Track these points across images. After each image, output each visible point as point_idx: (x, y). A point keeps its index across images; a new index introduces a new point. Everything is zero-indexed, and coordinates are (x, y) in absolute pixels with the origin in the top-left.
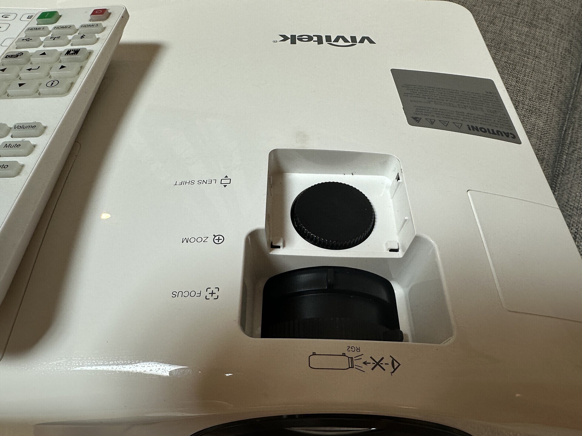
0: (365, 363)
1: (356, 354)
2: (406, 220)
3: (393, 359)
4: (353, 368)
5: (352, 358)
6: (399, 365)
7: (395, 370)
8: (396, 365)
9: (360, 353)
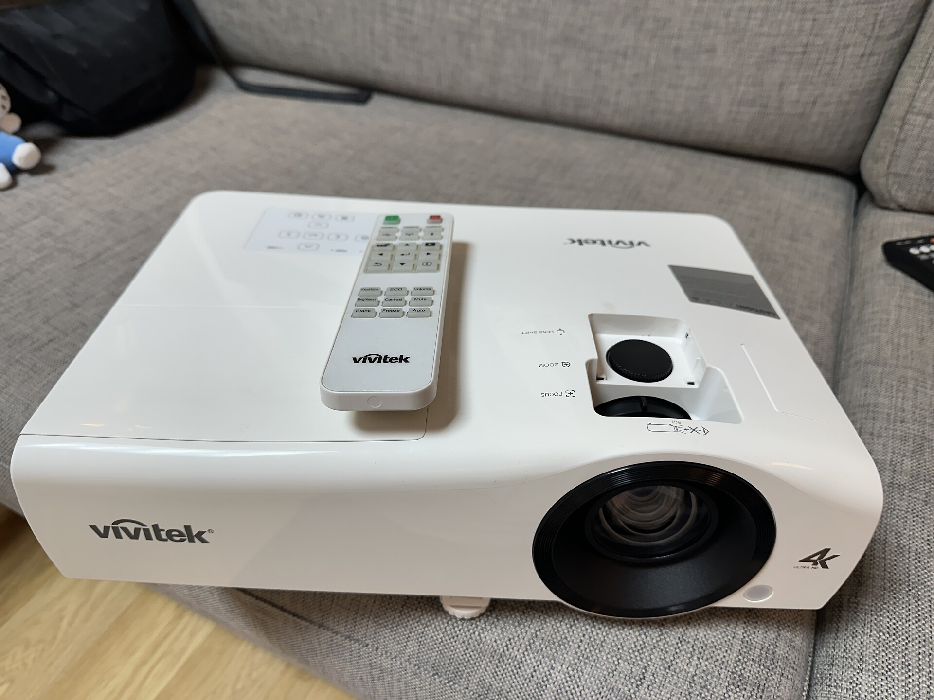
2: (698, 360)
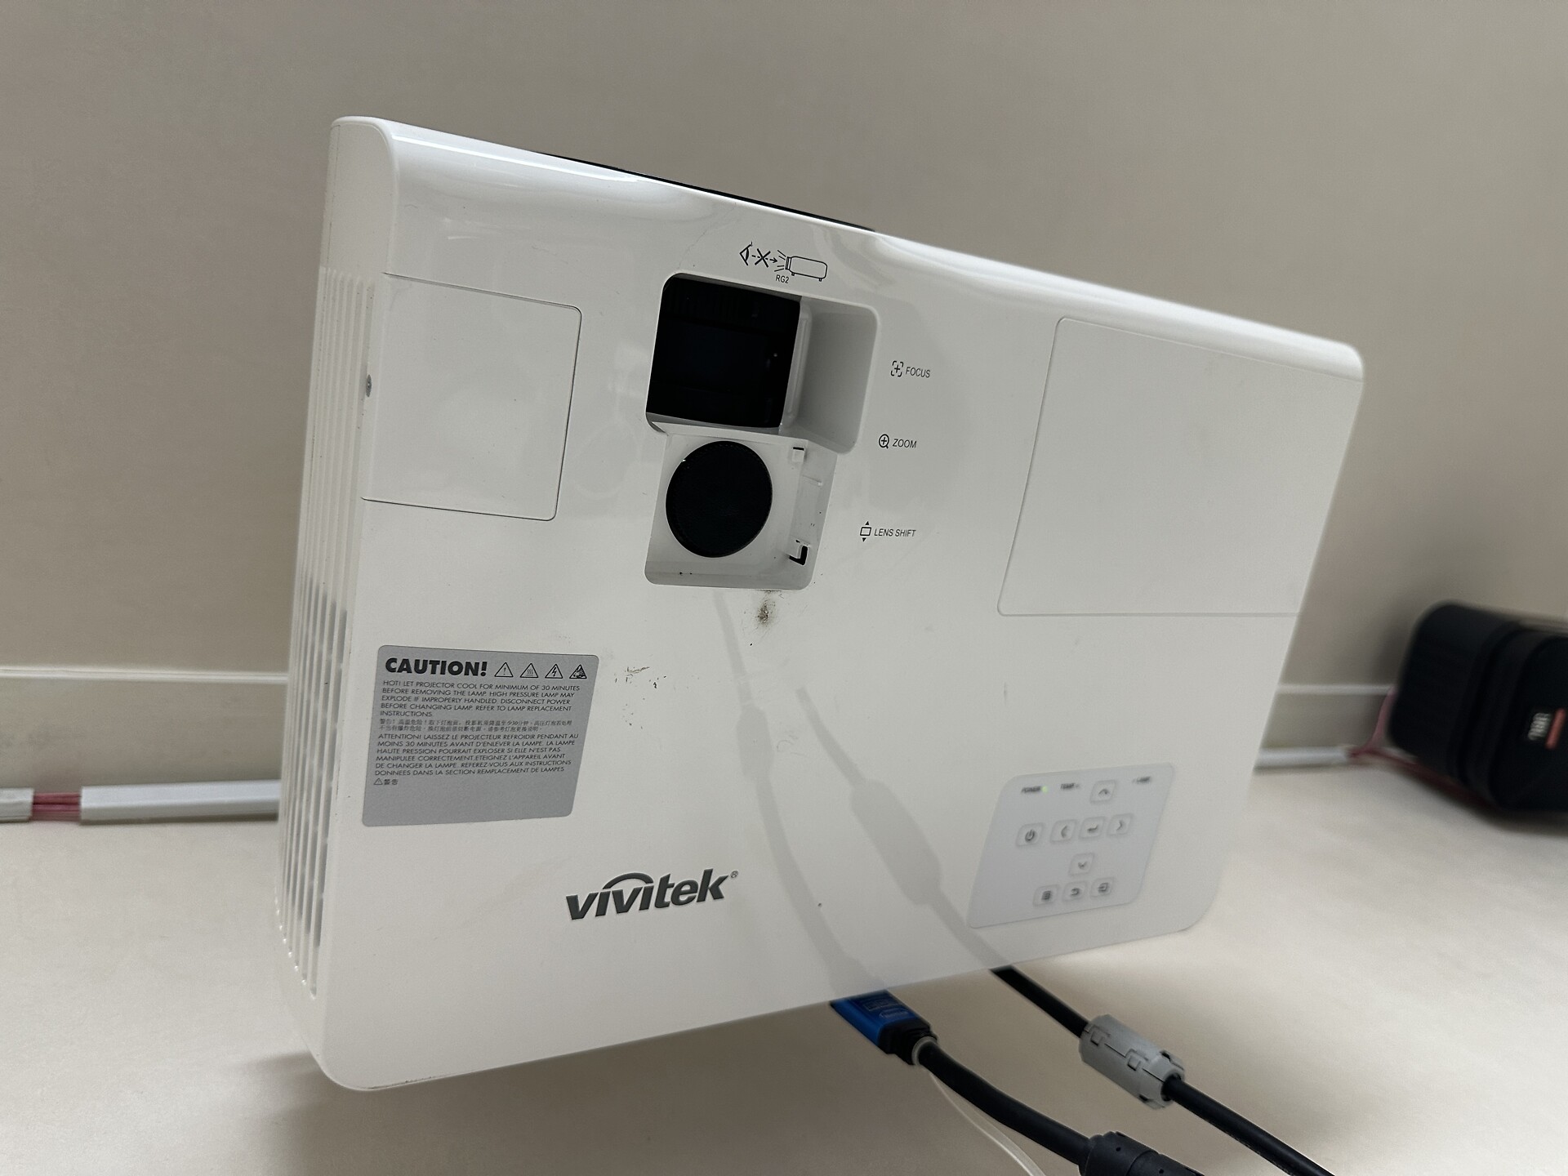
0: (775, 261)
1: (781, 273)
3: (745, 261)
4: (788, 258)
5: (786, 269)
6: (741, 253)
7: (747, 248)
8: (744, 254)
9: (778, 273)
